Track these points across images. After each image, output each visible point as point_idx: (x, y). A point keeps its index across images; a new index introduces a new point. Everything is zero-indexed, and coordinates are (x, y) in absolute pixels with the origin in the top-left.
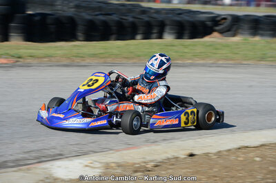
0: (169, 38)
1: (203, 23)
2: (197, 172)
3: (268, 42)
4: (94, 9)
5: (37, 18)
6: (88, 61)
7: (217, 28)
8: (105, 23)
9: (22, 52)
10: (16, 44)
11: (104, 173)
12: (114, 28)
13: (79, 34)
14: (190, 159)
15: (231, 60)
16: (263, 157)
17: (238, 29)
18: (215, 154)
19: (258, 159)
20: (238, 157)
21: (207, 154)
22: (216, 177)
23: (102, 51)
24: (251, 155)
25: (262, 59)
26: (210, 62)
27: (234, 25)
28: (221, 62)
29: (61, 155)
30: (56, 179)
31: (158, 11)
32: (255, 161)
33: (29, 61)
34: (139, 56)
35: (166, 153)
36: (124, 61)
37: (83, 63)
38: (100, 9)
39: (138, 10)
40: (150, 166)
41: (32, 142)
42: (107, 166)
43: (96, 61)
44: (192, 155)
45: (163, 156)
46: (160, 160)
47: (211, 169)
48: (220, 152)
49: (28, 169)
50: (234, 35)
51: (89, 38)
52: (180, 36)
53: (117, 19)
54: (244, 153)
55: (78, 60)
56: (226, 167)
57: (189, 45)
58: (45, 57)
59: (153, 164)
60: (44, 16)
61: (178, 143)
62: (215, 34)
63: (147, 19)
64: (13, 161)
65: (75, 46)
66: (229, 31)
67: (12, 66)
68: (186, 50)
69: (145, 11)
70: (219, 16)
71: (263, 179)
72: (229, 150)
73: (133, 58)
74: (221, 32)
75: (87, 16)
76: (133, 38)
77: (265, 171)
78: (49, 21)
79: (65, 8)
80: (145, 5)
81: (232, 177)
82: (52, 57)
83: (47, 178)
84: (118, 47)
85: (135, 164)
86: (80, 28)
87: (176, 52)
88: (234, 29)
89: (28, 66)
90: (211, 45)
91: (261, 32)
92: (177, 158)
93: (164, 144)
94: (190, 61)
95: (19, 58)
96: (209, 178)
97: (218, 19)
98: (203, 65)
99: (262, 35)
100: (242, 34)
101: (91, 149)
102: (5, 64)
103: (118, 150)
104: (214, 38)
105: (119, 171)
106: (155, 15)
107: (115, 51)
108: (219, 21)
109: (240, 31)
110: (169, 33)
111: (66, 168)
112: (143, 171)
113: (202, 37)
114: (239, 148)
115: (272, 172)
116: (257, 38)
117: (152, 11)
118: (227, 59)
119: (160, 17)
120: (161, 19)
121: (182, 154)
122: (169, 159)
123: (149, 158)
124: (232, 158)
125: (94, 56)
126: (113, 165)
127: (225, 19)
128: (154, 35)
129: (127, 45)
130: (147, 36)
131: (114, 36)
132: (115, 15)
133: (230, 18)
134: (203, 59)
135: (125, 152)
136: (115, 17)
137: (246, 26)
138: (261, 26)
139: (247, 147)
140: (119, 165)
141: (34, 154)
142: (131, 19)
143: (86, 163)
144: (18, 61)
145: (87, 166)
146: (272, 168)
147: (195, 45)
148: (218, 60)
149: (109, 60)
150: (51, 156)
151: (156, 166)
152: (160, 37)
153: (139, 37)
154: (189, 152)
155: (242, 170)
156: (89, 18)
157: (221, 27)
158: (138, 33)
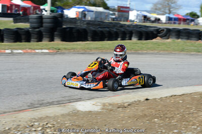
0: (134, 40)
1: (152, 32)
2: (150, 108)
3: (185, 42)
4: (96, 25)
5: (68, 30)
6: (93, 51)
7: (159, 35)
8: (102, 32)
9: (60, 47)
10: (58, 43)
12: (107, 35)
13: (89, 38)
14: (146, 102)
15: (167, 51)
16: (183, 101)
17: (169, 35)
18: (159, 99)
19: (181, 101)
20: (171, 100)
21: (155, 99)
22: (160, 110)
23: (100, 46)
24: (177, 99)
25: (182, 50)
26: (156, 52)
27: (167, 33)
29: (81, 99)
30: (78, 111)
31: (129, 26)
32: (179, 103)
33: (64, 51)
35: (134, 98)
37: (91, 52)
38: (99, 25)
39: (119, 25)
40: (126, 105)
41: (66, 92)
42: (104, 105)
44: (147, 100)
45: (133, 100)
46: (131, 102)
47: (157, 106)
48: (161, 98)
49: (65, 106)
50: (168, 39)
51: (94, 40)
52: (140, 39)
54: (174, 99)
55: (88, 51)
56: (165, 106)
58: (72, 49)
59: (127, 104)
60: (71, 29)
62: (158, 38)
63: (123, 30)
64: (57, 102)
65: (87, 43)
66: (165, 36)
67: (56, 54)
68: (144, 46)
69: (122, 26)
70: (160, 28)
71: (184, 112)
72: (167, 97)
74: (161, 37)
75: (92, 28)
76: (116, 40)
77: (184, 108)
78: (74, 31)
79: (82, 25)
80: (122, 23)
82: (75, 49)
83: (74, 110)
84: (109, 44)
85: (118, 104)
86: (89, 34)
87: (138, 47)
89: (64, 54)
90: (156, 43)
91: (181, 37)
93: (133, 94)
94: (145, 52)
95: (59, 49)
96: (156, 111)
97: (160, 30)
98: (152, 54)
99: (182, 39)
100: (172, 38)
101: (95, 96)
102: (52, 53)
103: (109, 97)
104: (158, 40)
105: (110, 107)
106: (127, 28)
107: (107, 46)
109: (171, 36)
110: (135, 37)
111: (83, 105)
112: (123, 108)
113: (152, 39)
114: (172, 96)
115: (188, 108)
116: (180, 40)
117: (126, 26)
118: (164, 51)
119: (130, 29)
121: (142, 99)
122: (135, 101)
123: (125, 101)
124: (168, 101)
125: (96, 48)
126: (107, 104)
127: (163, 30)
128: (127, 38)
129: (113, 43)
130: (123, 39)
131: (106, 39)
133: (165, 30)
134: (152, 51)
136: (107, 29)
137: (174, 34)
138: (181, 34)
139: (175, 95)
140: (110, 104)
141: (67, 98)
142: (115, 30)
143: (94, 103)
144: (58, 51)
145: (94, 105)
146: (188, 106)
147: (147, 43)
148: (160, 51)
149: (104, 51)
150: (75, 99)
151: (129, 105)
152: (130, 39)
153: (119, 39)
154: (146, 98)
155: (173, 107)
156: (94, 29)
157: (161, 34)
158: (119, 37)
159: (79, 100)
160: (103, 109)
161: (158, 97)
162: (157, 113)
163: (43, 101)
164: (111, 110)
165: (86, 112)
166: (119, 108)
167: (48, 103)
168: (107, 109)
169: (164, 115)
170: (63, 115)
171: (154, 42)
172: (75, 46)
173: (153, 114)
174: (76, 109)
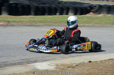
1: (86, 8)
2: (93, 68)
4: (37, 1)
5: (14, 5)
6: (38, 24)
7: (92, 10)
8: (43, 8)
9: (9, 20)
10: (5, 16)
11: (56, 67)
12: (47, 10)
13: (32, 12)
14: (89, 63)
15: (100, 24)
20: (109, 63)
21: (96, 62)
22: (101, 70)
23: (44, 20)
26: (91, 25)
27: (99, 9)
28: (96, 25)
30: (38, 70)
31: (66, 3)
33: (13, 23)
34: (60, 22)
35: (79, 61)
36: (54, 24)
37: (36, 25)
38: (40, 1)
39: (57, 2)
41: (24, 56)
42: (57, 65)
43: (42, 24)
44: (90, 62)
45: (79, 62)
46: (78, 63)
47: (99, 67)
48: (101, 61)
49: (26, 66)
50: (100, 14)
52: (76, 14)
53: (48, 6)
54: (112, 61)
55: (34, 23)
56: (105, 67)
57: (81, 18)
58: (20, 22)
59: (75, 65)
61: (84, 57)
62: (91, 13)
63: (61, 6)
64: (18, 63)
66: (97, 12)
67: (7, 26)
70: (93, 5)
72: (105, 60)
73: (57, 23)
74: (94, 12)
76: (55, 14)
78: (19, 6)
79: (24, 1)
81: (108, 70)
82: (22, 22)
84: (50, 18)
85: (68, 65)
86: (32, 10)
88: (99, 11)
89: (14, 26)
90: (90, 18)
91: (111, 12)
92: (84, 63)
94: (82, 25)
95: (9, 22)
96: (99, 70)
97: (93, 6)
98: (88, 26)
99: (112, 14)
100: (103, 13)
102: (3, 24)
103: (60, 59)
104: (91, 15)
105: (62, 67)
106: (65, 5)
107: (49, 20)
108: (93, 7)
109: (102, 12)
110: (71, 12)
111: (41, 65)
112: (72, 67)
113: (85, 14)
114: (109, 60)
116: (110, 15)
117: (63, 3)
118: (98, 24)
119: (67, 5)
120: (67, 6)
121: (86, 61)
122: (81, 63)
123: (73, 62)
124: (107, 63)
125: (41, 22)
126: (59, 65)
127: (96, 6)
128: (64, 13)
129: (53, 17)
130: (61, 14)
131: (47, 13)
132: (47, 4)
133: (97, 6)
134: (88, 24)
135: (63, 60)
136: (47, 5)
137: (105, 10)
138: (111, 10)
139: (112, 59)
140: (62, 65)
141: (26, 61)
142: (54, 6)
144: (8, 24)
145: (49, 65)
147: (83, 18)
148: (95, 24)
149: (47, 24)
150: (33, 61)
151: (77, 66)
152: (67, 14)
153: (58, 14)
154: (89, 60)
155: (112, 68)
156: (36, 5)
157: (94, 10)
158: (57, 12)
159: (36, 61)
160: (57, 68)
161: (99, 60)
162: (99, 72)
163: (7, 62)
164: (63, 69)
165: (44, 70)
166: (69, 67)
167: (11, 64)
168: (60, 69)
169: (105, 73)
170: (26, 72)
171: (88, 16)
172: (22, 20)
173: (96, 73)
174: (35, 68)
